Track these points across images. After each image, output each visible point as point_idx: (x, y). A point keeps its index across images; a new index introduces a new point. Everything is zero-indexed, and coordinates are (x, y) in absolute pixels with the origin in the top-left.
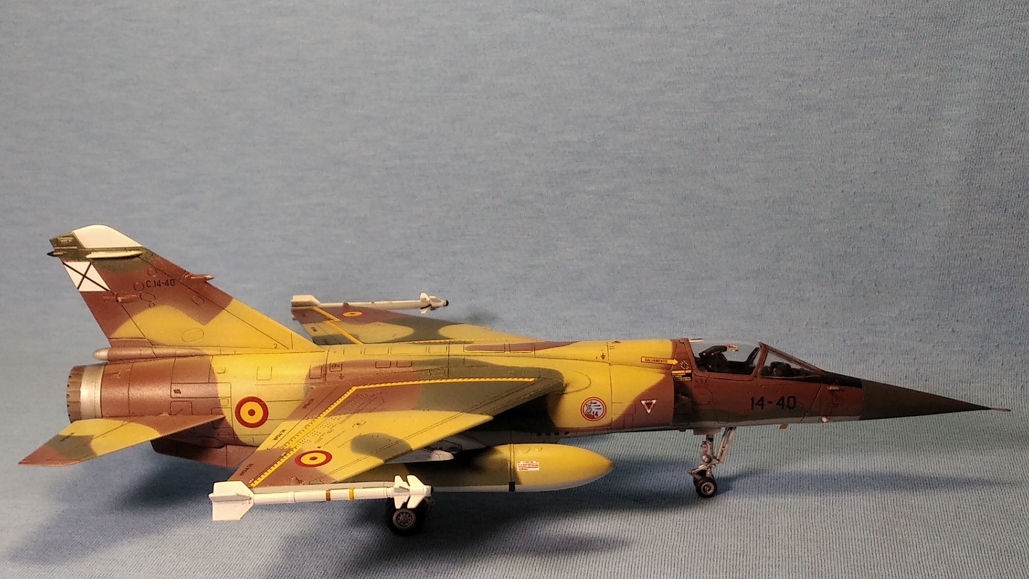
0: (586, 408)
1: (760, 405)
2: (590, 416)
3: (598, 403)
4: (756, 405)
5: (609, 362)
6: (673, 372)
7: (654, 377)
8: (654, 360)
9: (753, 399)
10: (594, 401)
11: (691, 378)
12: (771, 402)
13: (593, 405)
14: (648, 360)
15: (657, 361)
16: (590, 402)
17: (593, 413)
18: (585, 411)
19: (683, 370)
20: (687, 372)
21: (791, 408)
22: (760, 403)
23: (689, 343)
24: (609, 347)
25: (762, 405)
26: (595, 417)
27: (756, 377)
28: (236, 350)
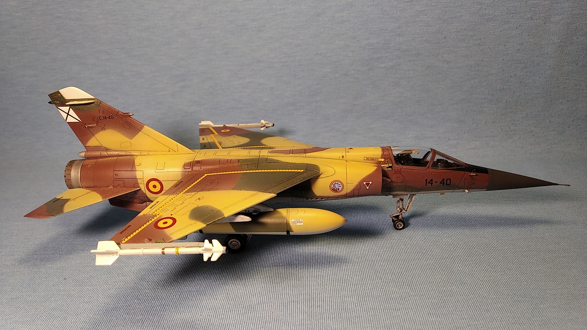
0: (332, 186)
1: (430, 183)
2: (334, 190)
3: (339, 183)
4: (428, 183)
5: (346, 160)
6: (382, 165)
7: (371, 169)
8: (371, 159)
9: (426, 180)
10: (337, 182)
11: (392, 169)
12: (437, 182)
13: (336, 184)
14: (368, 159)
15: (373, 159)
16: (335, 183)
17: (337, 188)
18: (332, 187)
19: (387, 164)
20: (390, 165)
21: (449, 185)
22: (431, 182)
23: (391, 149)
24: (346, 152)
25: (432, 183)
26: (338, 191)
27: (429, 168)
28: (148, 153)
